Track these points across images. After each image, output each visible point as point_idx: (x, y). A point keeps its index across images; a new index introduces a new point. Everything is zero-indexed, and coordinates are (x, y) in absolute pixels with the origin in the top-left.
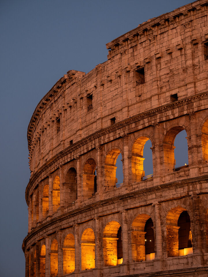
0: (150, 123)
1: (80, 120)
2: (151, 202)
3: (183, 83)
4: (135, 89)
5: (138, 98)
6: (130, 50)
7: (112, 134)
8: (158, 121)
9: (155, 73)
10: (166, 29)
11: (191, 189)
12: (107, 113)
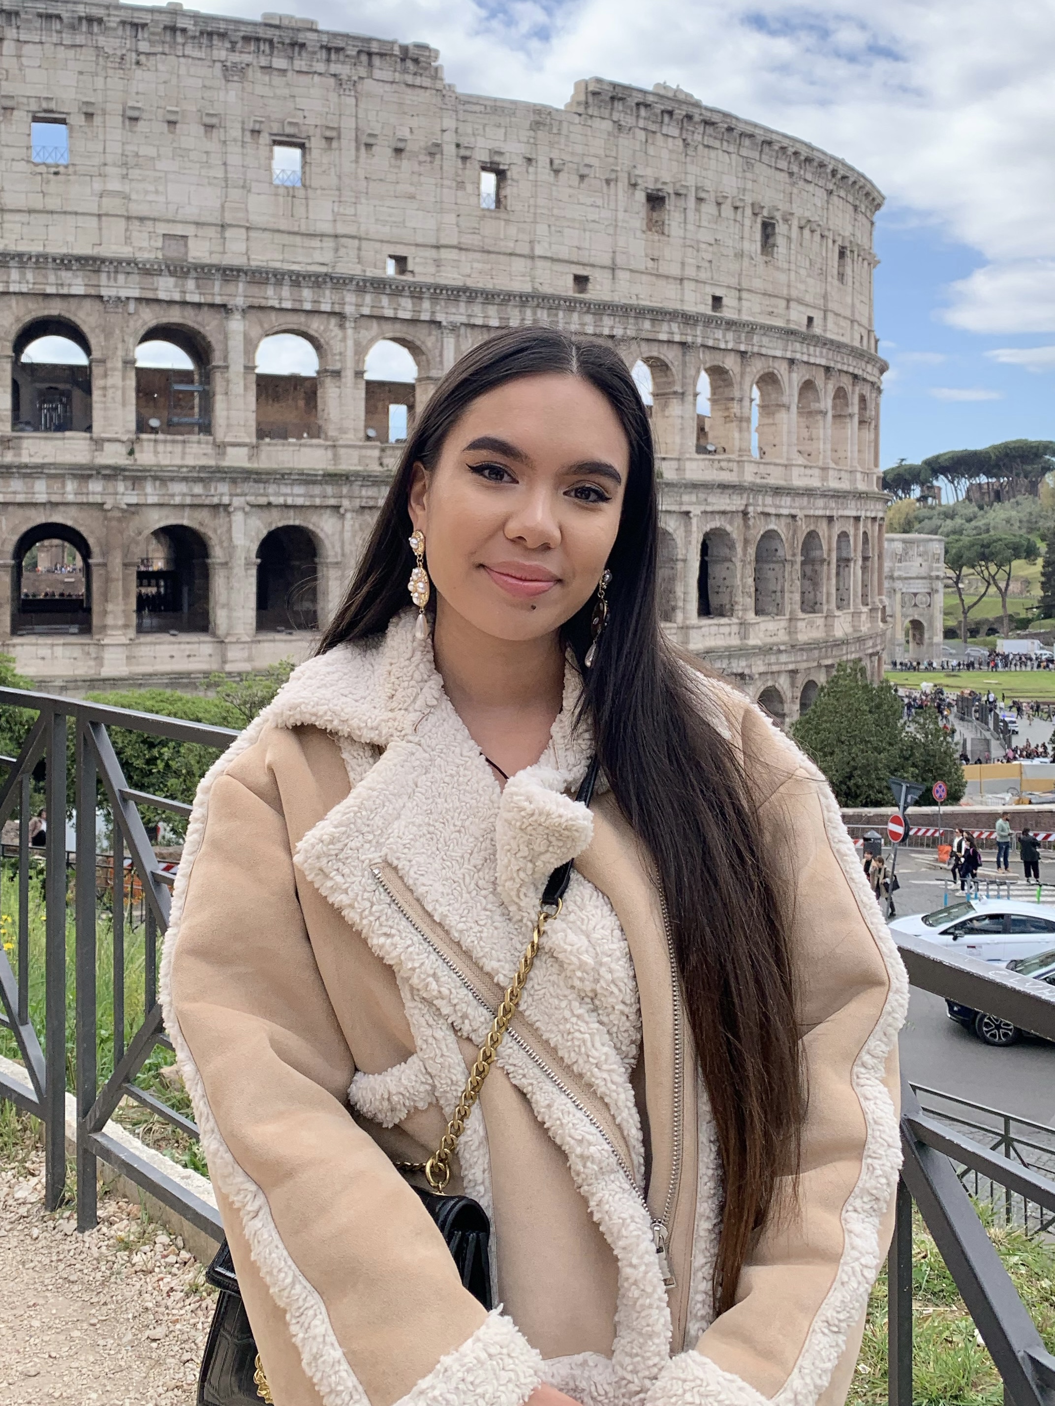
0: (684, 337)
1: (451, 218)
2: (688, 509)
3: (733, 282)
4: (644, 236)
5: (650, 264)
6: (637, 130)
7: (589, 318)
8: (699, 340)
9: (690, 227)
10: (717, 144)
12: (564, 252)
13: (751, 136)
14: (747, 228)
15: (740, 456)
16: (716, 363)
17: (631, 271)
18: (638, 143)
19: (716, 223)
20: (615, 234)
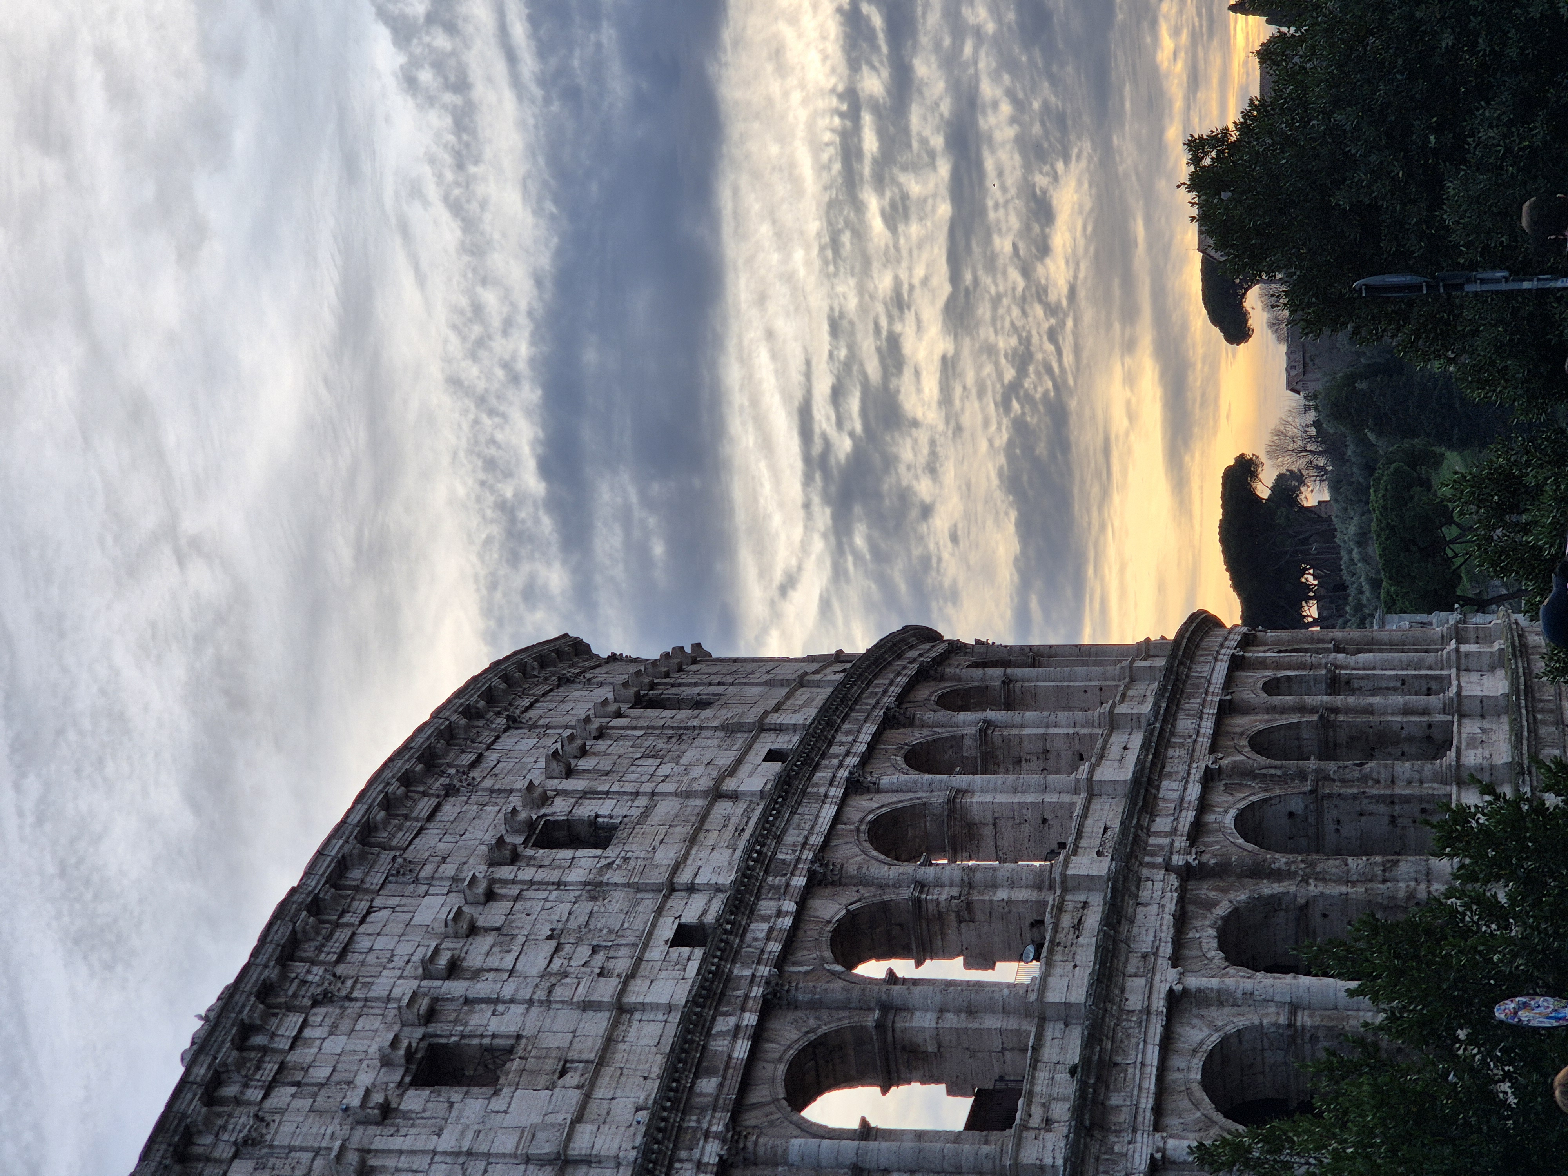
0: (750, 1003)
2: (1163, 995)
3: (649, 902)
4: (506, 1091)
5: (572, 1079)
6: (269, 1104)
8: (765, 971)
9: (507, 992)
10: (342, 935)
11: (1160, 860)
13: (342, 865)
14: (540, 875)
15: (1051, 887)
16: (827, 936)
17: (579, 1118)
18: (298, 1103)
19: (514, 936)
20: (488, 1155)
